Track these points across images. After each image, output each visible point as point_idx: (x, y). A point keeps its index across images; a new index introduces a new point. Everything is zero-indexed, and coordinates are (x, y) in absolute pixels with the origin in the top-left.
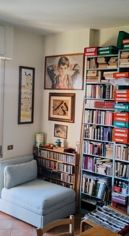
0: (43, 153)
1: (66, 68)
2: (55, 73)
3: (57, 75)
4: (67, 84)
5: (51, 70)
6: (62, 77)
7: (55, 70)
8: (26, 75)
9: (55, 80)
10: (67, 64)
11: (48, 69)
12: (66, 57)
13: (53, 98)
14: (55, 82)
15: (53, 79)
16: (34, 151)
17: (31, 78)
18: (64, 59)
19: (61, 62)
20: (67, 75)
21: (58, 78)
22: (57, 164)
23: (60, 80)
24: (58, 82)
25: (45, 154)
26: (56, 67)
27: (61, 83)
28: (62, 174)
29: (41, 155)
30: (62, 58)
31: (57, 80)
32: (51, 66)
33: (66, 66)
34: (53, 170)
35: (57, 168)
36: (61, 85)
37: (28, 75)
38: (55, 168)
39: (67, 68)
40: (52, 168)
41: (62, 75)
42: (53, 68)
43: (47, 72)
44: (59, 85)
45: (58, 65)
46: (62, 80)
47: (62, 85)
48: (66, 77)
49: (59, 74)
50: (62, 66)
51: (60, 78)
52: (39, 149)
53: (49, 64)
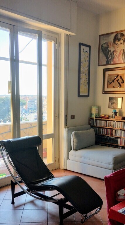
0: (99, 123)
1: (121, 43)
2: (109, 49)
3: (112, 51)
4: (123, 58)
5: (106, 47)
6: (117, 52)
7: (110, 46)
8: (84, 51)
9: (110, 56)
10: (123, 40)
11: (102, 46)
12: (121, 32)
13: (107, 73)
14: (110, 58)
15: (108, 55)
16: (90, 122)
17: (87, 55)
18: (119, 35)
19: (116, 38)
20: (122, 50)
21: (112, 54)
22: (114, 131)
23: (115, 56)
24: (113, 58)
25: (101, 123)
26: (111, 43)
27: (116, 58)
28: (119, 139)
29: (97, 124)
30: (117, 34)
31: (112, 56)
32: (106, 43)
33: (122, 41)
34: (110, 137)
35: (114, 134)
36: (116, 60)
37: (86, 52)
38: (112, 134)
39: (123, 43)
40: (109, 135)
41: (117, 50)
42: (108, 45)
43: (101, 50)
44: (114, 60)
45: (113, 42)
46: (118, 56)
47: (118, 60)
48: (122, 51)
49: (114, 50)
50: (117, 42)
51: (115, 53)
52: (95, 119)
53: (103, 42)
